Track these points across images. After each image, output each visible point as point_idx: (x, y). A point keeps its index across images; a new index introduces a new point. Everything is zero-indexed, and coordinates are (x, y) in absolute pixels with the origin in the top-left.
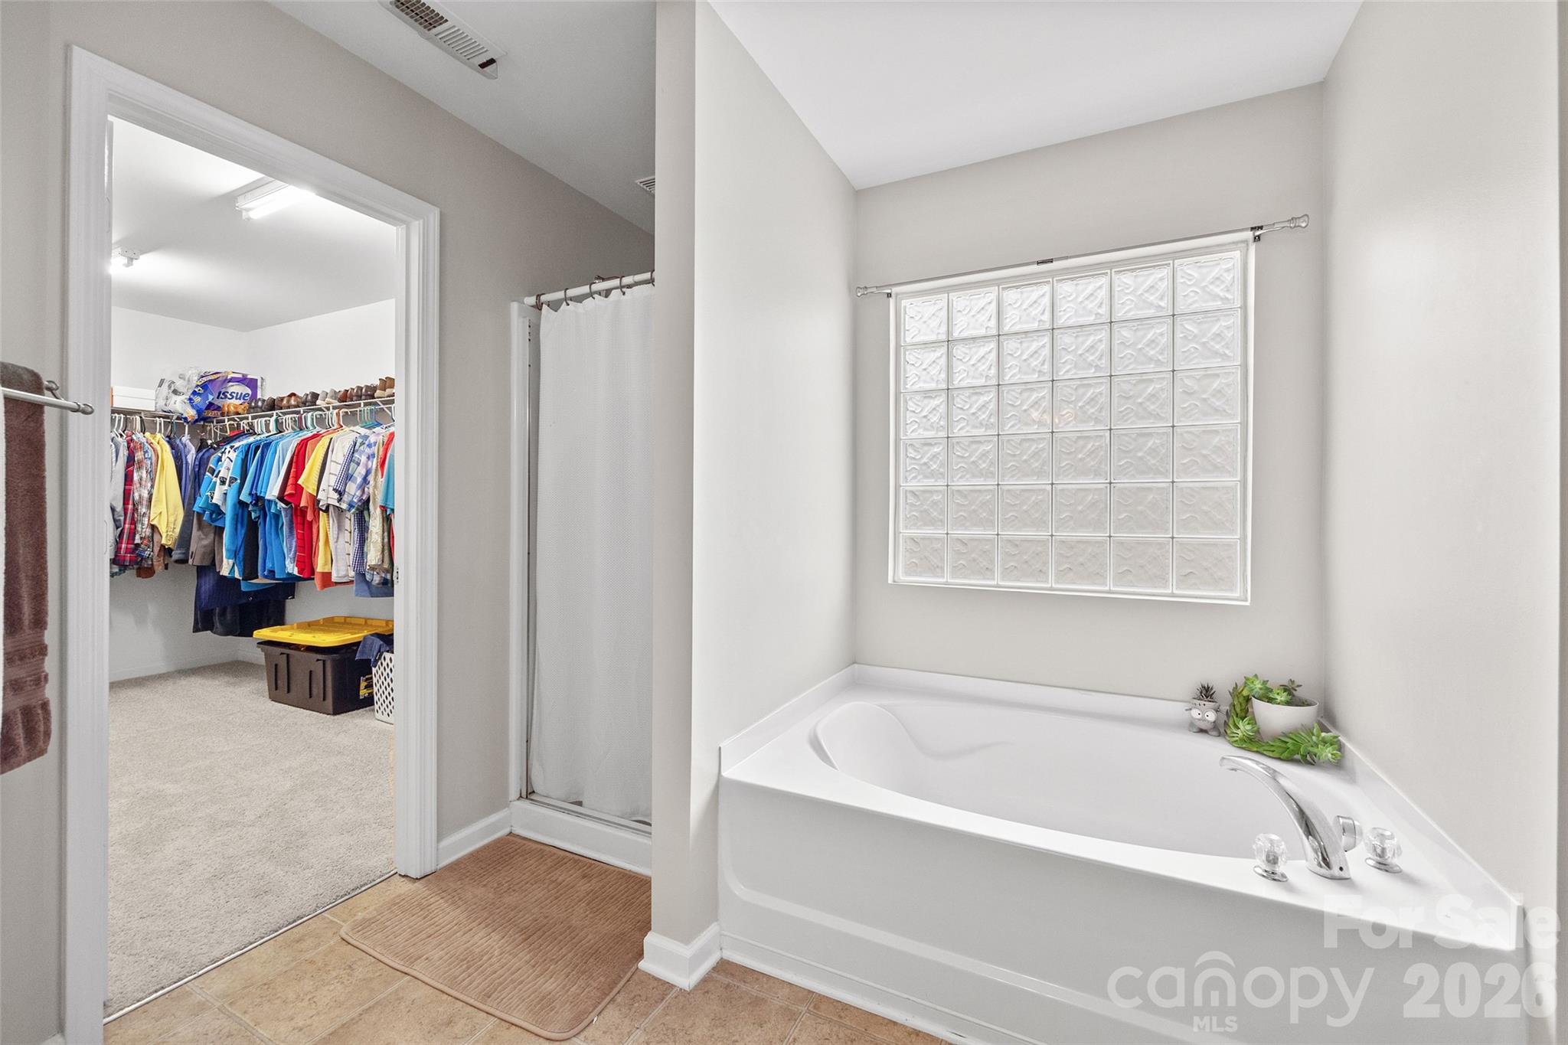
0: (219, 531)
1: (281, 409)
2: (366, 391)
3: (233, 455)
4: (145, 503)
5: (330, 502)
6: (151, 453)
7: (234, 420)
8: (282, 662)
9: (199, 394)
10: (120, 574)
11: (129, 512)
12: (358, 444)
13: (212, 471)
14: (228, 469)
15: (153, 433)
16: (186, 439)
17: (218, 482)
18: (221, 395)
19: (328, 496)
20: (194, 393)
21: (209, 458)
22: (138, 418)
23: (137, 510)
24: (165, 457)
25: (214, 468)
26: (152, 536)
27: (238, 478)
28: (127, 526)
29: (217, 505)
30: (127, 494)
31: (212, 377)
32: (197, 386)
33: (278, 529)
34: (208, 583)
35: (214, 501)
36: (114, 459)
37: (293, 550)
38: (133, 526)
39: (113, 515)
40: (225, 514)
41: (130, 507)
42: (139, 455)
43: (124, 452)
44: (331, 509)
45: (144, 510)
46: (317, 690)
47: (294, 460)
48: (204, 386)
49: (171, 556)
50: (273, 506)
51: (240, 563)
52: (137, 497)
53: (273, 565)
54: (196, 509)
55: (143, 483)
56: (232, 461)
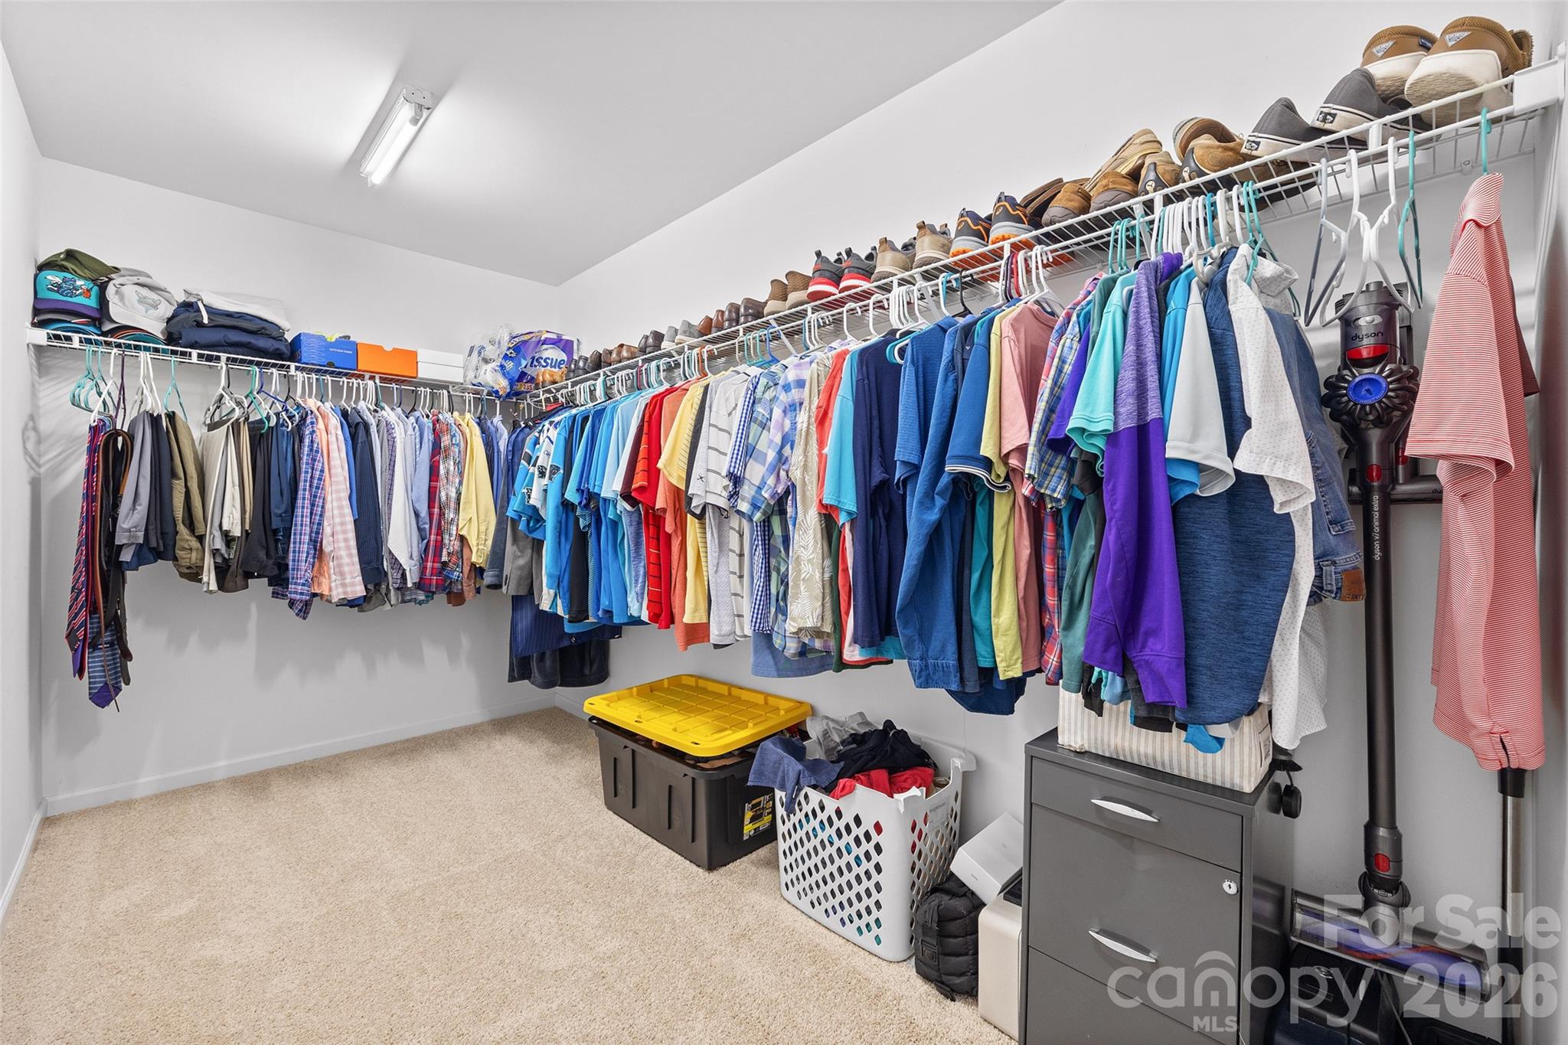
0: (538, 545)
1: (610, 365)
2: (746, 309)
3: (553, 433)
4: (452, 505)
5: (712, 499)
6: (459, 438)
7: (549, 391)
8: (625, 759)
9: (511, 358)
10: (427, 601)
11: (435, 517)
12: (760, 389)
13: (529, 459)
14: (548, 454)
15: (462, 413)
16: (497, 420)
17: (537, 473)
18: (535, 361)
19: (707, 489)
20: (506, 357)
21: (524, 441)
22: (445, 392)
23: (444, 515)
24: (475, 444)
25: (530, 453)
26: (462, 551)
27: (561, 467)
28: (433, 537)
29: (535, 506)
30: (432, 492)
31: (526, 338)
32: (509, 348)
33: (617, 545)
34: (526, 619)
35: (532, 502)
36: (418, 446)
37: (640, 580)
38: (439, 537)
39: (417, 523)
40: (545, 521)
41: (436, 510)
42: (445, 440)
43: (428, 436)
44: (709, 513)
45: (452, 515)
46: (682, 818)
47: (645, 430)
48: (517, 348)
49: (482, 578)
50: (611, 508)
51: (564, 594)
52: (444, 498)
53: (611, 602)
54: (510, 513)
55: (451, 478)
56: (552, 443)
